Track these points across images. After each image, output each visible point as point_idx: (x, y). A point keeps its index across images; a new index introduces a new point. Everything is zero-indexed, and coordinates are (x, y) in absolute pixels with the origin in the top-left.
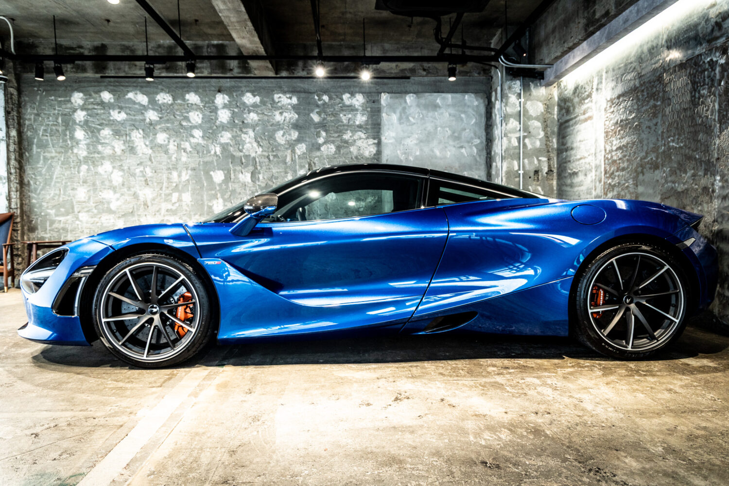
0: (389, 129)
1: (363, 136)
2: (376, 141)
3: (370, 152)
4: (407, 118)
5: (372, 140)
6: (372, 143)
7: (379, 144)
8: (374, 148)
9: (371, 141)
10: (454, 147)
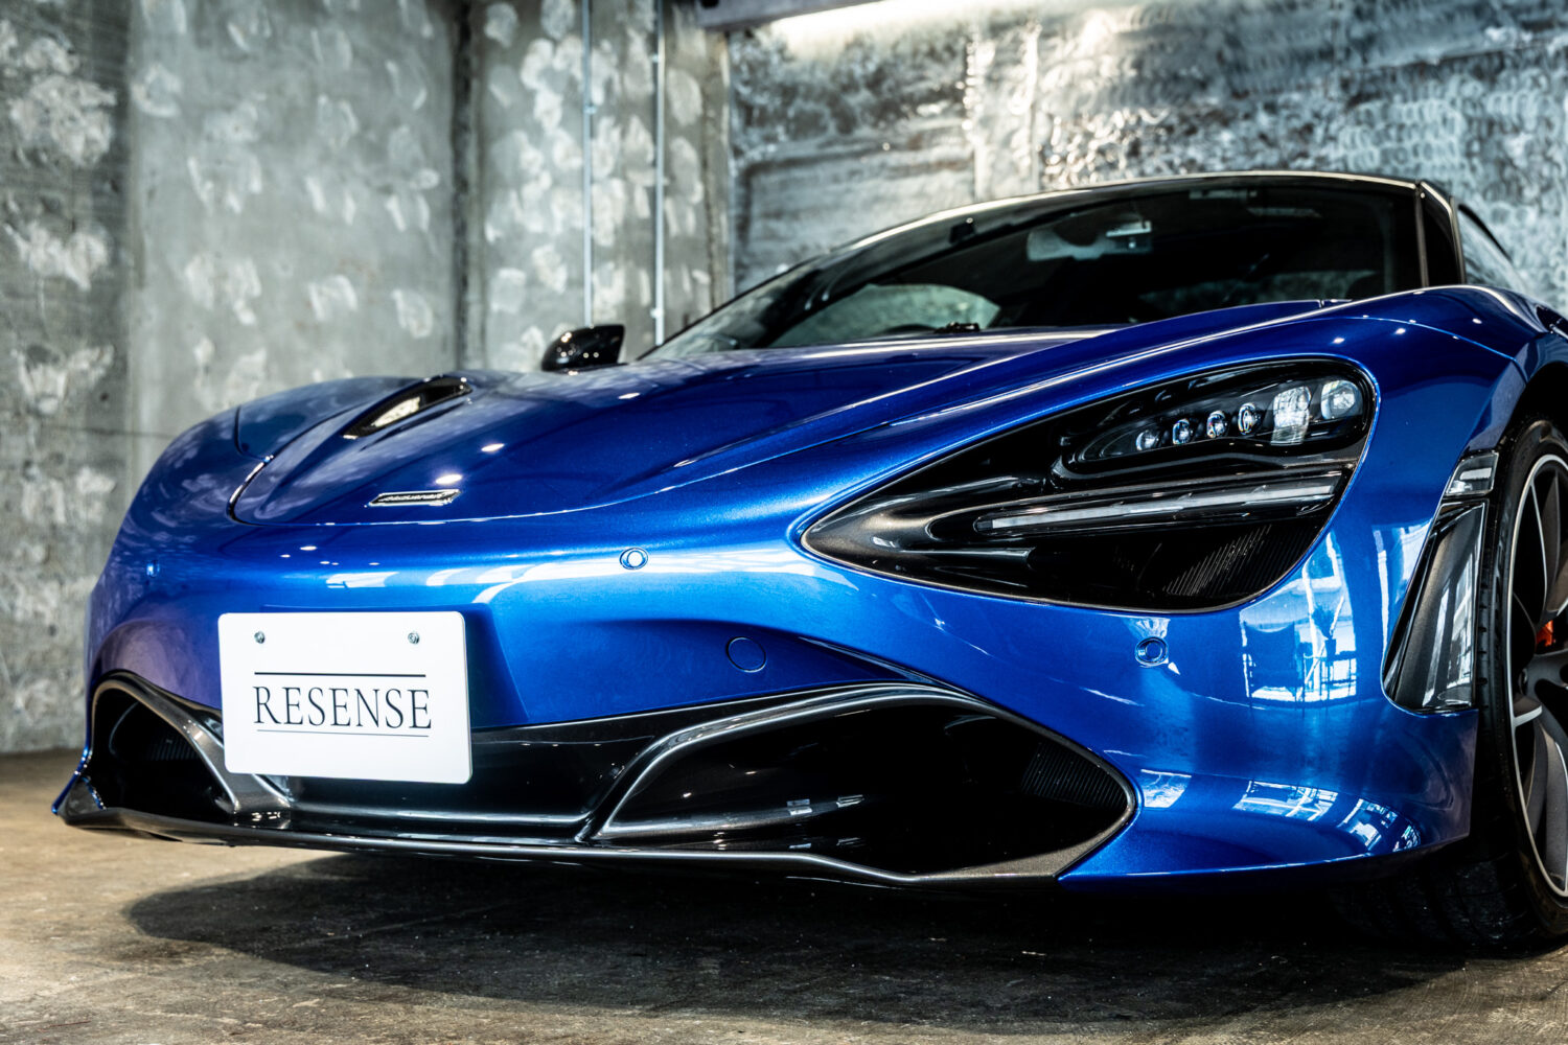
0: (158, 56)
1: (61, 60)
2: (110, 98)
3: (89, 142)
4: (222, 27)
5: (94, 87)
6: (94, 102)
7: (120, 113)
8: (102, 129)
9: (92, 95)
10: (367, 183)
